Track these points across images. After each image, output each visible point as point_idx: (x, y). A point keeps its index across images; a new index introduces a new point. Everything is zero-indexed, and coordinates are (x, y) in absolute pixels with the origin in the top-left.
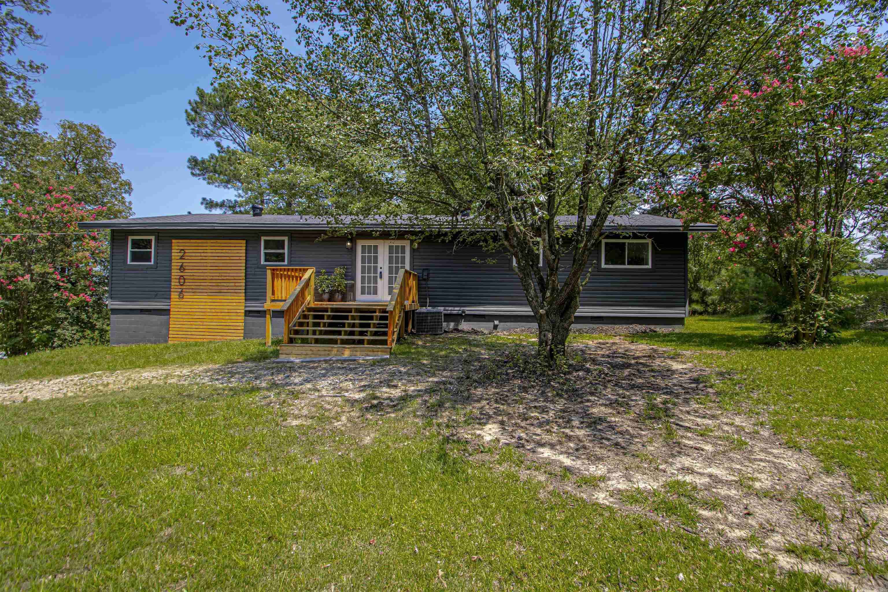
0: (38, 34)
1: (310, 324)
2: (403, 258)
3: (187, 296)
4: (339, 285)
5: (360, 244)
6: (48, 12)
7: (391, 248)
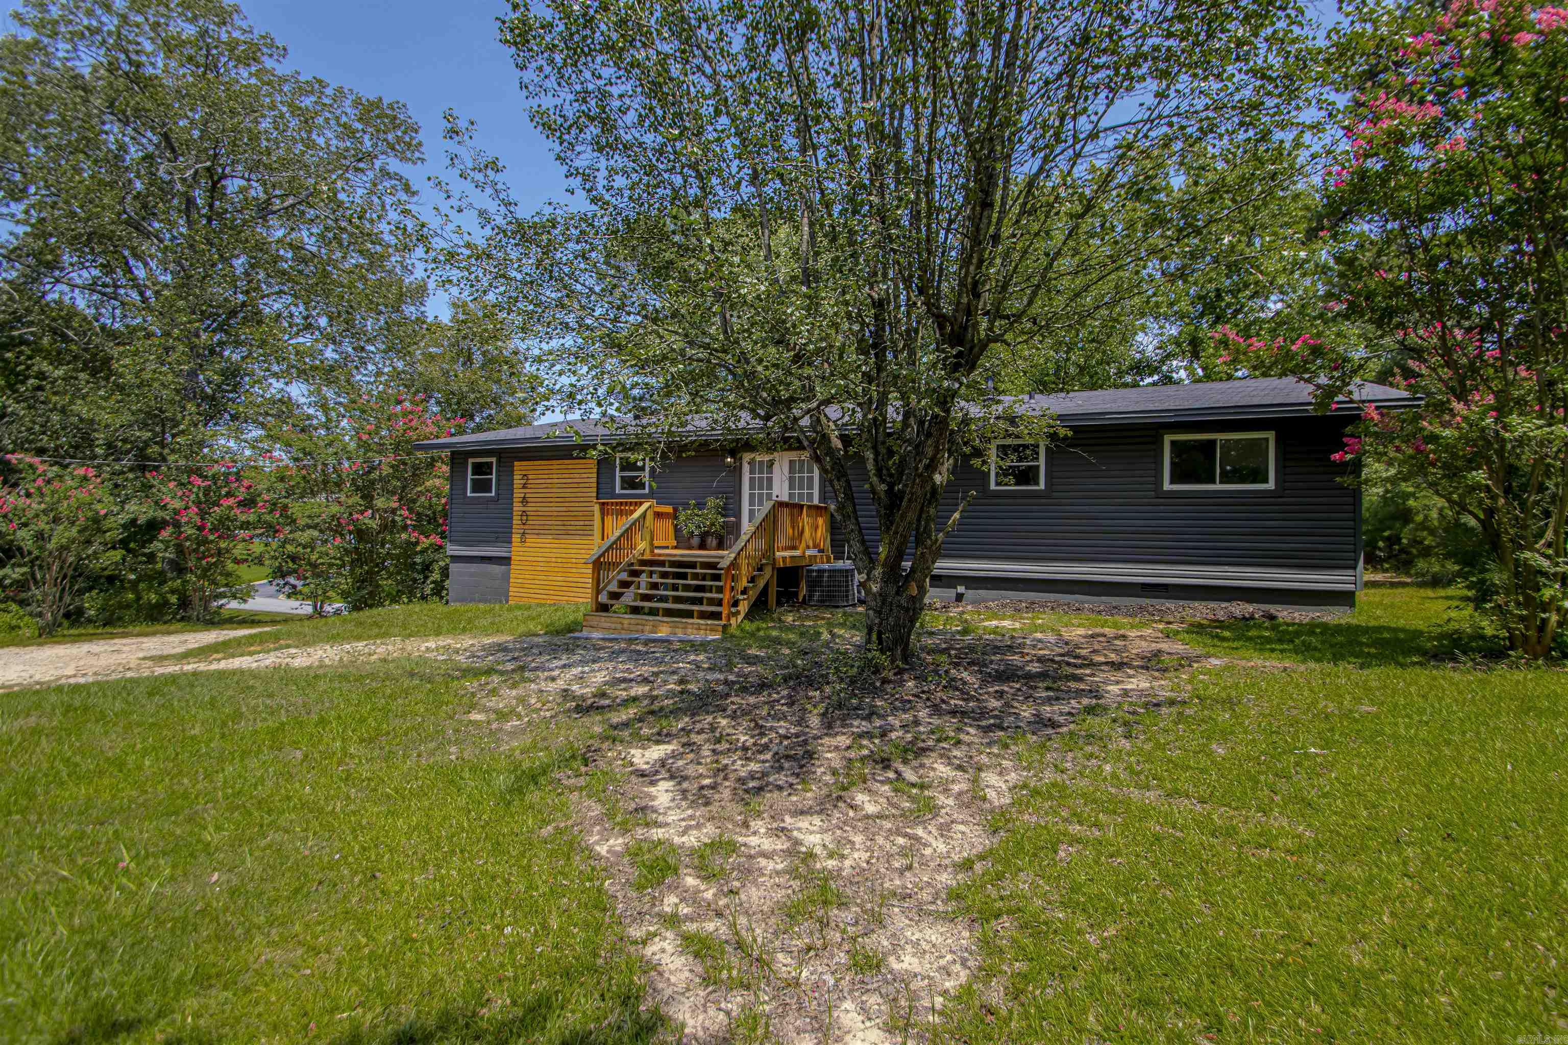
0: (414, 189)
1: (643, 585)
2: (811, 479)
3: (531, 540)
4: (713, 524)
5: (747, 457)
6: (423, 160)
7: (791, 462)
